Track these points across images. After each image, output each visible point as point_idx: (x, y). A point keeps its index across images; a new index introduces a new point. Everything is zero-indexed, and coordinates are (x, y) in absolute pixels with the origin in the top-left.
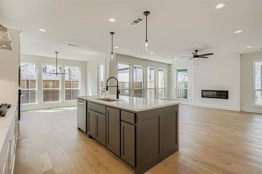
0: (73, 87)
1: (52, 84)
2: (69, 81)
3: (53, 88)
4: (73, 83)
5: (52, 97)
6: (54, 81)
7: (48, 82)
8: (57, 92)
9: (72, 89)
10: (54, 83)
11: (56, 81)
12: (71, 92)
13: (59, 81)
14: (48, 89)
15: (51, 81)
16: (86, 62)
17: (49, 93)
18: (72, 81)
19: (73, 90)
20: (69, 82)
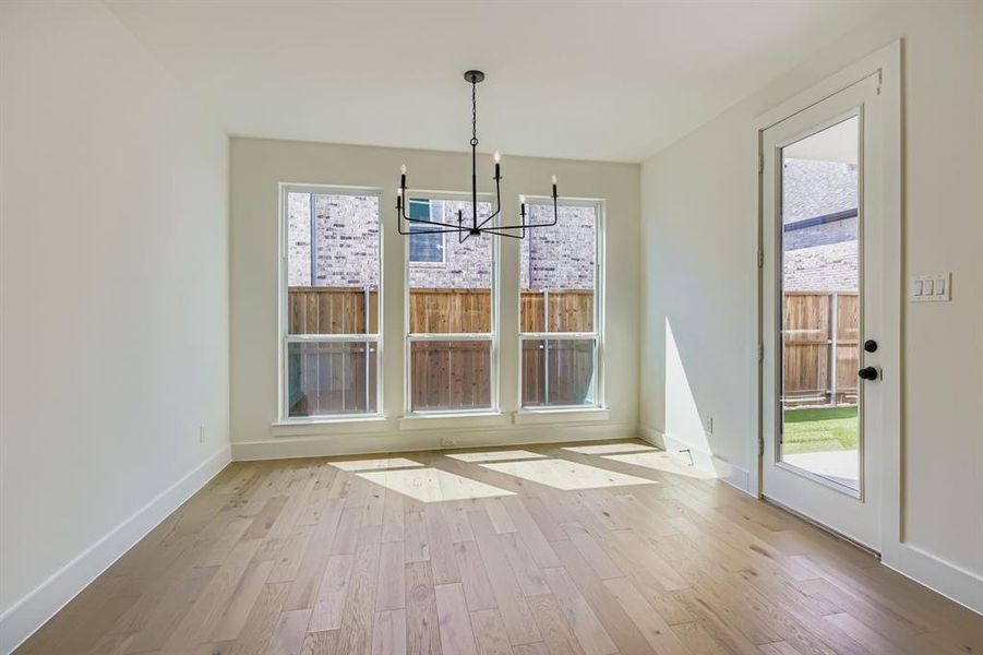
0: (552, 329)
1: (458, 312)
2: (537, 295)
3: (463, 331)
4: (552, 304)
5: (459, 373)
6: (467, 293)
7: (441, 299)
8: (483, 348)
9: (547, 334)
10: (466, 307)
11: (477, 293)
12: (543, 350)
13: (487, 293)
14: (440, 335)
15: (453, 292)
16: (638, 166)
17: (446, 352)
18: (546, 291)
19: (552, 342)
20: (534, 299)
